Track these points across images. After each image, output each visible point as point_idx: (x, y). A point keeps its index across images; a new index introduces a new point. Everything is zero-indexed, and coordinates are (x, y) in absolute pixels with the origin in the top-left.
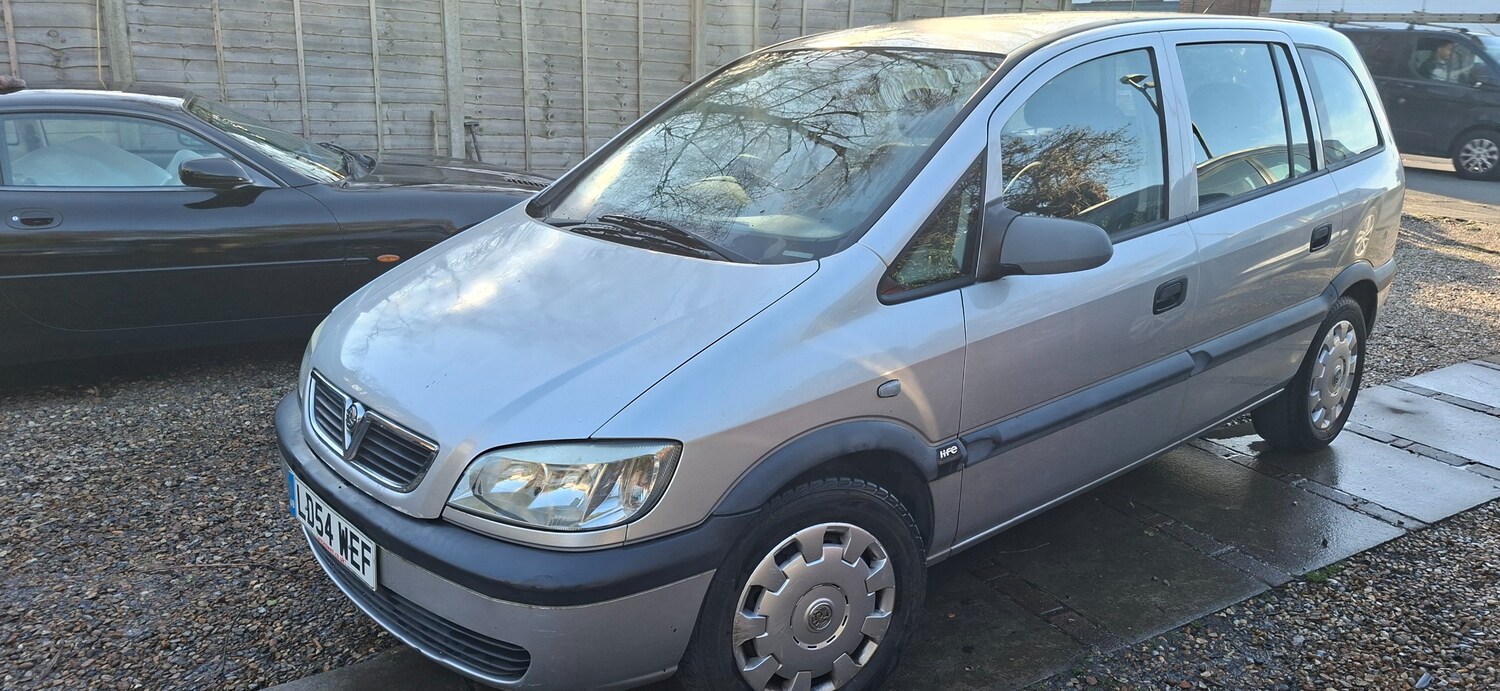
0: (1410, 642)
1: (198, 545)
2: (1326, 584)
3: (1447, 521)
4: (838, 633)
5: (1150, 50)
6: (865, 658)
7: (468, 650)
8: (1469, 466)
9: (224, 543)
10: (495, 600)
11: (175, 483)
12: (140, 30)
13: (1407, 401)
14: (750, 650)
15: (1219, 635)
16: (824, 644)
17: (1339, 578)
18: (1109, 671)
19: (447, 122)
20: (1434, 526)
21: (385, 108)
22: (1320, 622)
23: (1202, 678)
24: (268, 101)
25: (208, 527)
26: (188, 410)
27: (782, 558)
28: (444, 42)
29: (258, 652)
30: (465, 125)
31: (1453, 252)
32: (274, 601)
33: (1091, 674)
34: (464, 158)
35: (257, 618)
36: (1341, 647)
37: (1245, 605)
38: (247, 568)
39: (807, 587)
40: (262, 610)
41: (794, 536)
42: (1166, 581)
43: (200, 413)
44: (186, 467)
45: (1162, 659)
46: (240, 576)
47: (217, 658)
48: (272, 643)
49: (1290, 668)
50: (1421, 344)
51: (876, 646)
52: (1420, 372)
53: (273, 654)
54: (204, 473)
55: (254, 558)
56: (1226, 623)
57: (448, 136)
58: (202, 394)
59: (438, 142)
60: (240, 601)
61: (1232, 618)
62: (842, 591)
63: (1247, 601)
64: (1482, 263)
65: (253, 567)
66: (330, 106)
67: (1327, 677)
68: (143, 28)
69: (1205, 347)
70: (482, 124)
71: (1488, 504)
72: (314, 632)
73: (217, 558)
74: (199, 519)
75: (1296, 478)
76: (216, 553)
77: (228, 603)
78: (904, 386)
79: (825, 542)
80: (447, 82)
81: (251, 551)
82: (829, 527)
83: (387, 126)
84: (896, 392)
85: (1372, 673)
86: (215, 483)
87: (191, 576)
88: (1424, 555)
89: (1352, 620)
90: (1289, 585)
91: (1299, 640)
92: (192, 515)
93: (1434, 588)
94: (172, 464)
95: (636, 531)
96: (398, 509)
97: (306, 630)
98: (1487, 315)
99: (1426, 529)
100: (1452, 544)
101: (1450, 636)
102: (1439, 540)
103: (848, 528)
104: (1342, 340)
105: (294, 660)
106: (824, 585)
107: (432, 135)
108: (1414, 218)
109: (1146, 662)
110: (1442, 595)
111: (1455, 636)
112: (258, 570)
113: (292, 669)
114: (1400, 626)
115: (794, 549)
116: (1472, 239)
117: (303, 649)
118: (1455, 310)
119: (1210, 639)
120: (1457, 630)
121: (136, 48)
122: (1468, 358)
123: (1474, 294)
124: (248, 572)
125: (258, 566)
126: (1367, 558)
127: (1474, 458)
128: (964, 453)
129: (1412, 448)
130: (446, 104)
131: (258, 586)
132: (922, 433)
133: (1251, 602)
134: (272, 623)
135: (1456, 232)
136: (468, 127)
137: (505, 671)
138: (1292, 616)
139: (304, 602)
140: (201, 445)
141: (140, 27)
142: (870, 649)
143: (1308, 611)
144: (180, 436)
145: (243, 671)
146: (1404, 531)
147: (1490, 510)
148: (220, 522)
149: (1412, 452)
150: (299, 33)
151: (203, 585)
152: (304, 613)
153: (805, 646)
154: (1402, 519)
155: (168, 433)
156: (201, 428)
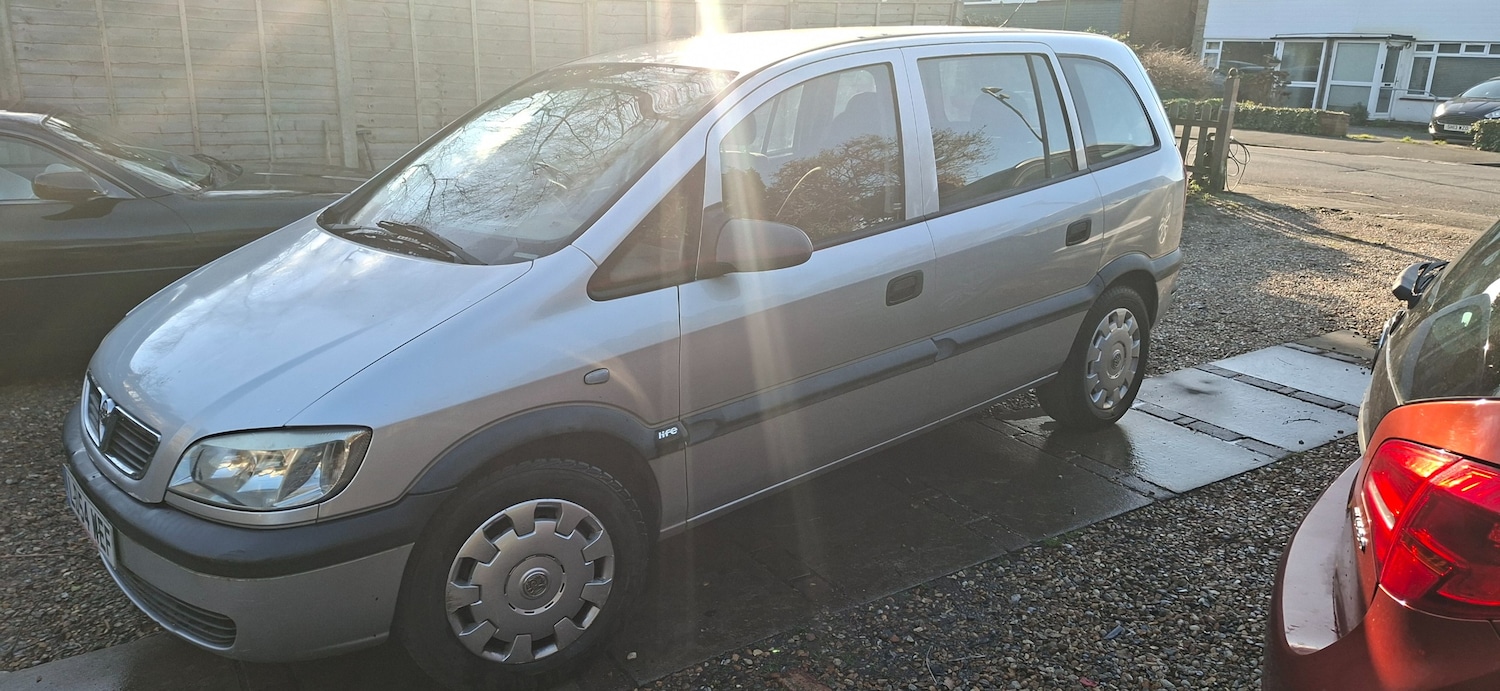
0: (1117, 599)
1: (22, 538)
2: (1060, 548)
3: (1197, 491)
4: (556, 600)
5: (889, 65)
6: (588, 621)
7: (191, 621)
8: (1241, 440)
9: (46, 535)
10: (199, 574)
11: (16, 481)
12: (27, 48)
13: (1207, 383)
14: (467, 616)
15: (944, 595)
16: (542, 610)
17: (1075, 544)
18: (830, 629)
19: (339, 130)
20: (1183, 495)
21: (276, 119)
22: (1042, 582)
23: (913, 632)
24: (158, 114)
25: (35, 521)
26: (47, 413)
27: (493, 532)
28: (334, 54)
29: (52, 632)
30: (357, 133)
31: (1318, 241)
32: (79, 587)
33: (812, 632)
34: (357, 166)
35: (58, 602)
36: (1050, 604)
37: (978, 569)
38: (62, 557)
39: (520, 559)
40: (65, 595)
41: (503, 512)
42: (912, 548)
43: (58, 414)
44: (31, 466)
45: (885, 617)
46: (54, 565)
47: (11, 639)
48: (65, 624)
49: (998, 623)
50: (1246, 329)
51: (599, 610)
52: (1233, 354)
53: (64, 635)
54: (46, 471)
55: (72, 549)
56: (955, 585)
57: (340, 144)
58: (65, 397)
59: (330, 151)
60: (47, 587)
61: (962, 579)
62: (557, 561)
63: (981, 565)
64: (1340, 251)
65: (68, 557)
66: (220, 117)
67: (1027, 631)
68: (30, 46)
69: (951, 334)
70: (376, 132)
71: (1242, 474)
72: (110, 614)
73: (36, 549)
74: (29, 513)
75: (1070, 454)
76: (37, 545)
77: (35, 590)
78: (613, 373)
79: (535, 517)
80: (337, 90)
81: (69, 542)
82: (539, 503)
83: (278, 135)
84: (605, 379)
85: (1070, 626)
86: (54, 480)
87: (7, 566)
88: (1163, 523)
89: (1072, 580)
90: (1025, 550)
91: (1017, 597)
92: (24, 510)
93: (1161, 551)
94: (18, 463)
95: (327, 510)
96: (132, 494)
97: (101, 612)
98: (1322, 300)
99: (1173, 498)
100: (1194, 512)
101: (1156, 592)
102: (1183, 507)
103: (560, 504)
104: (1119, 328)
105: (82, 639)
106: (537, 555)
107: (323, 144)
108: (1292, 209)
109: (868, 621)
110: (1166, 557)
111: (1160, 593)
112: (72, 559)
113: (78, 647)
114: (1114, 585)
115: (505, 524)
116: (1341, 229)
117: (93, 629)
118: (1293, 296)
119: (935, 598)
120: (1164, 588)
121: (23, 65)
122: (1282, 341)
123: (1318, 281)
124: (62, 561)
125: (73, 556)
126: (1109, 525)
127: (1246, 433)
128: (685, 433)
129: (1192, 425)
130: (337, 113)
131: (68, 573)
132: (639, 417)
133: (985, 565)
134: (71, 607)
135: (1329, 223)
136: (360, 135)
137: (218, 638)
138: (1018, 577)
139: (107, 588)
140: (52, 445)
141: (26, 45)
142: (593, 613)
143: (1035, 573)
144: (34, 437)
145: (32, 650)
146: (1152, 500)
147: (1242, 481)
148: (48, 516)
149: (1191, 429)
150: (187, 49)
151: (17, 573)
152: (104, 597)
153: (522, 612)
154: (1155, 490)
155: (23, 435)
156: (56, 429)
